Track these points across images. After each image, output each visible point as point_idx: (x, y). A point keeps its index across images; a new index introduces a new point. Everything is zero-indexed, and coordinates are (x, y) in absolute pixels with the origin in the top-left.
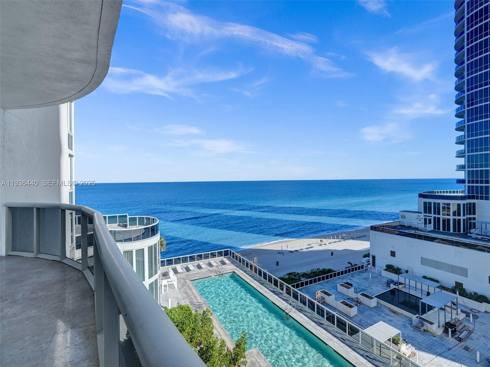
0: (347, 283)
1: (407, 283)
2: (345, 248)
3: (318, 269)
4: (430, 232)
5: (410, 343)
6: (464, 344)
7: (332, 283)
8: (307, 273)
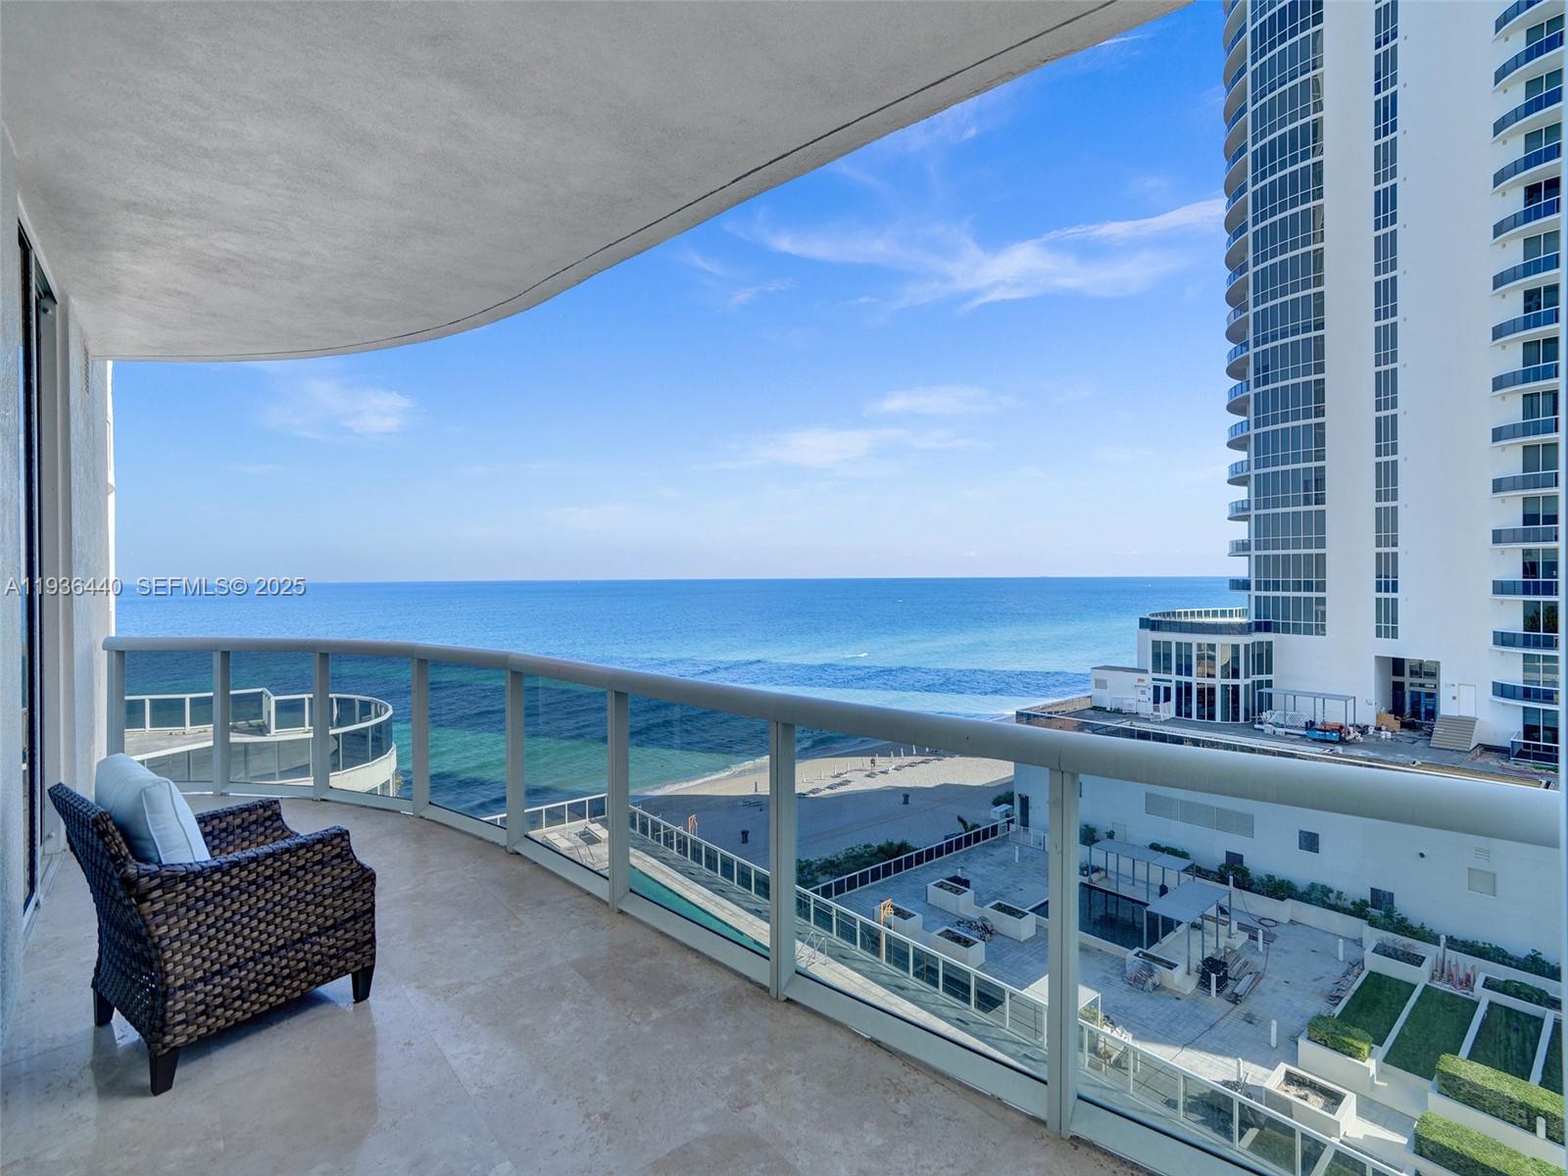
0: (956, 879)
1: (1112, 867)
2: (942, 783)
3: (865, 847)
4: (1166, 722)
5: (1121, 1023)
6: (1243, 1008)
7: (911, 883)
8: (834, 861)
